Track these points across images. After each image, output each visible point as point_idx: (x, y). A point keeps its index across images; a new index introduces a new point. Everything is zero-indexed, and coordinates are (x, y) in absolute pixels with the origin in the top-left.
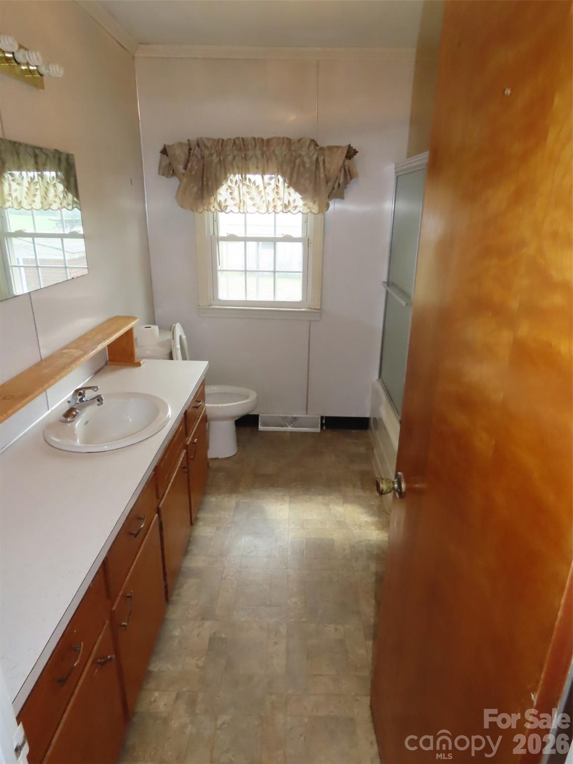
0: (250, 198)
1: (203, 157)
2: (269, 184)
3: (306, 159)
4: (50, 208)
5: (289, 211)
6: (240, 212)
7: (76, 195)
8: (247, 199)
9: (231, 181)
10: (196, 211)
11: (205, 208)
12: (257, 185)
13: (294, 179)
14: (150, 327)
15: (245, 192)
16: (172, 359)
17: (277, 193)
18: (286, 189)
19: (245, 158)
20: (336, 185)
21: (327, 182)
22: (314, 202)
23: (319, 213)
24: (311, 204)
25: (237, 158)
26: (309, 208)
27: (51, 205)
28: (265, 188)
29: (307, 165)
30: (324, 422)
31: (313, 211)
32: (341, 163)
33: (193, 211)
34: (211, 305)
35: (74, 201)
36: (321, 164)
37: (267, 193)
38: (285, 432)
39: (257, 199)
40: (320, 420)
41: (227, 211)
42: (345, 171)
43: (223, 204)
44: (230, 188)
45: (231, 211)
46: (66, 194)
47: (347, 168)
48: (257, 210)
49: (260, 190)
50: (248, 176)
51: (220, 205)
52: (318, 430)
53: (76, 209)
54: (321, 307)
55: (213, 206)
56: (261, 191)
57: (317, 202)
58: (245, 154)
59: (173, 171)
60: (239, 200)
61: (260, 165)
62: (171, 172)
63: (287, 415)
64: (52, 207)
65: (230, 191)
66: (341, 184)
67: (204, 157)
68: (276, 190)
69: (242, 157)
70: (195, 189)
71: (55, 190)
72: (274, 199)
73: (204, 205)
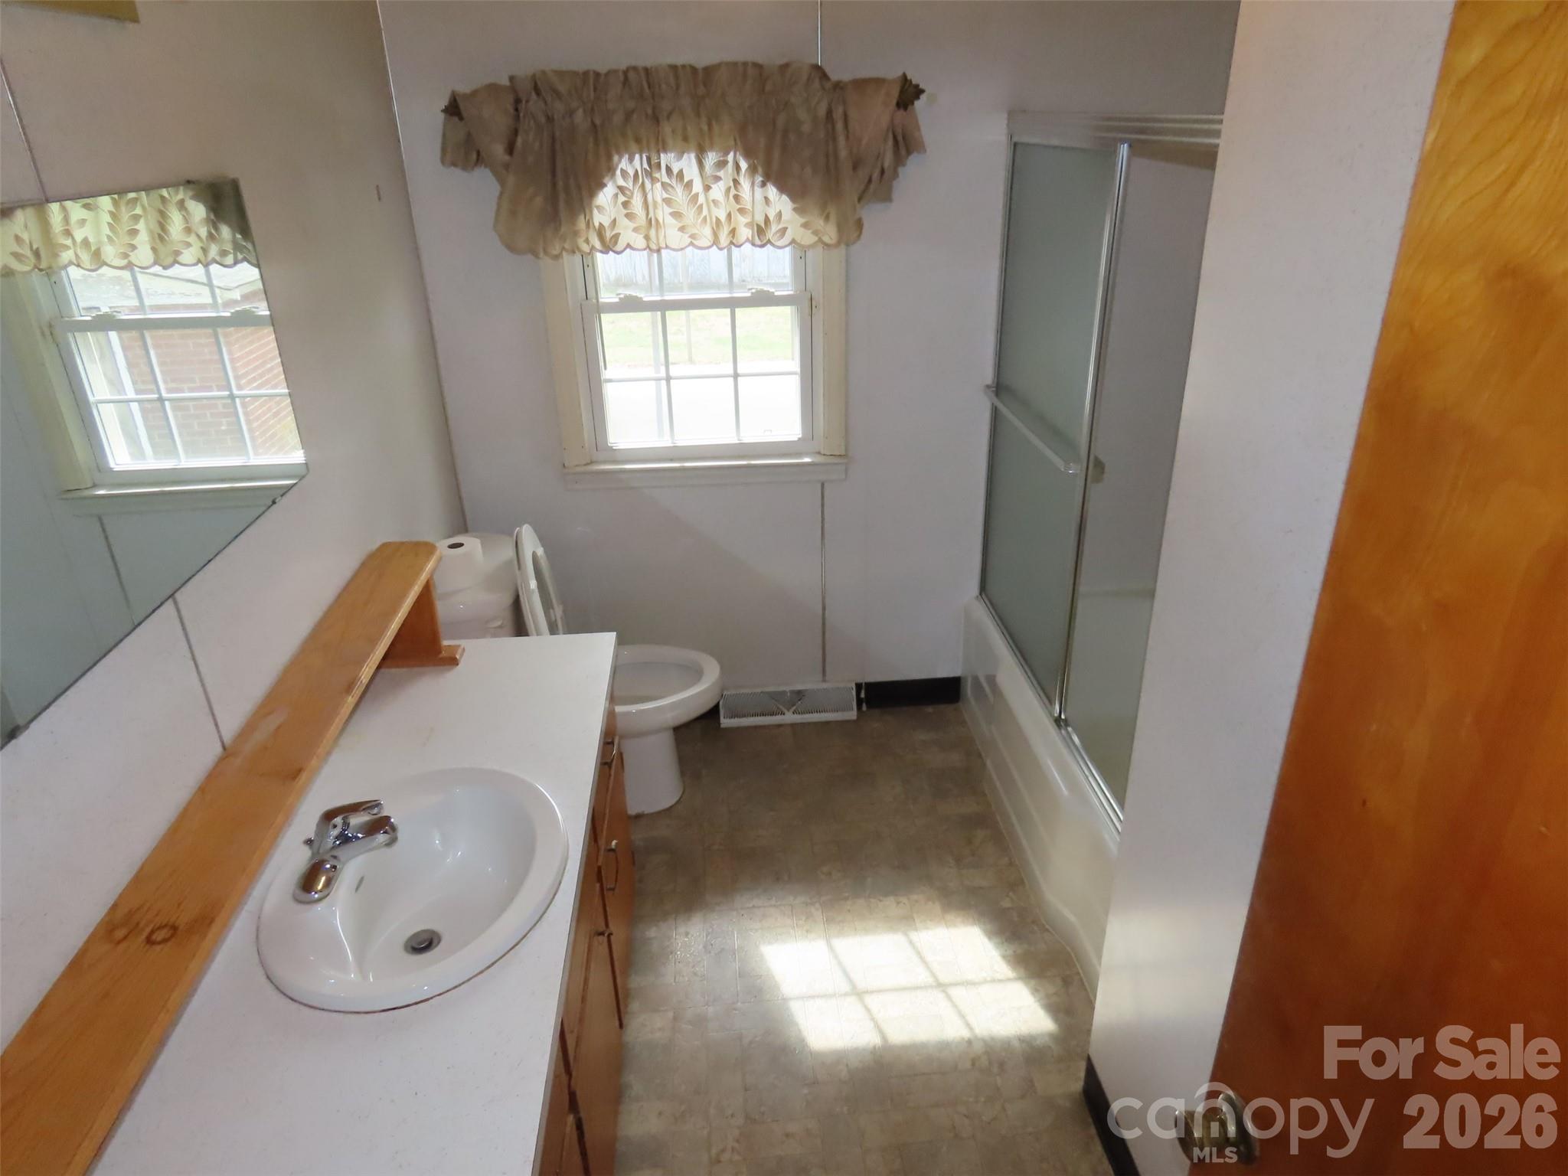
0: (672, 214)
1: (550, 119)
2: (718, 179)
3: (802, 114)
4: (176, 262)
5: (769, 242)
6: (648, 247)
7: (243, 227)
8: (663, 214)
9: (624, 173)
10: (546, 252)
11: (567, 246)
12: (686, 180)
13: (775, 165)
14: (461, 545)
15: (659, 200)
16: (526, 634)
17: (737, 198)
18: (758, 191)
19: (656, 120)
20: (876, 175)
21: (855, 168)
22: (827, 218)
23: (839, 243)
24: (819, 223)
25: (635, 116)
26: (815, 233)
27: (177, 253)
28: (707, 188)
29: (806, 128)
30: (863, 695)
31: (826, 239)
32: (885, 121)
33: (536, 255)
34: (592, 462)
35: (235, 243)
36: (840, 126)
37: (713, 201)
38: (779, 726)
39: (690, 214)
40: (854, 693)
41: (619, 247)
42: (895, 138)
43: (608, 234)
44: (624, 194)
45: (629, 246)
46: (216, 229)
47: (899, 131)
48: (690, 240)
49: (694, 191)
50: (665, 159)
51: (600, 233)
52: (853, 715)
53: (245, 264)
54: (846, 450)
55: (584, 239)
56: (697, 195)
57: (833, 217)
58: (654, 108)
59: (478, 153)
60: (644, 218)
61: (691, 131)
62: (474, 156)
63: (782, 689)
64: (181, 259)
65: (622, 198)
66: (886, 170)
67: (553, 119)
68: (733, 192)
69: (647, 115)
70: (539, 201)
71: (184, 216)
72: (729, 216)
73: (563, 239)
